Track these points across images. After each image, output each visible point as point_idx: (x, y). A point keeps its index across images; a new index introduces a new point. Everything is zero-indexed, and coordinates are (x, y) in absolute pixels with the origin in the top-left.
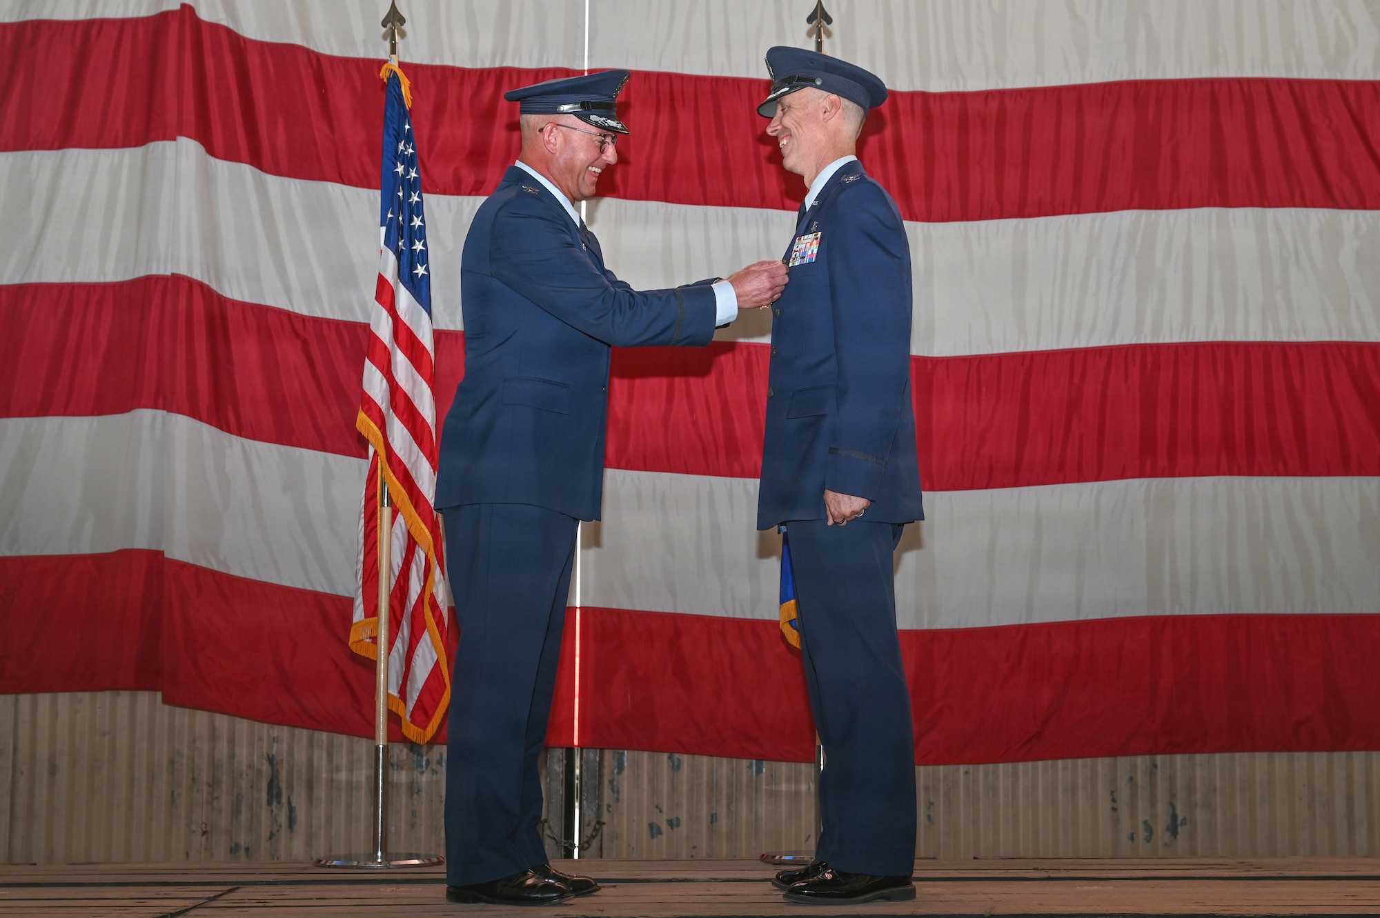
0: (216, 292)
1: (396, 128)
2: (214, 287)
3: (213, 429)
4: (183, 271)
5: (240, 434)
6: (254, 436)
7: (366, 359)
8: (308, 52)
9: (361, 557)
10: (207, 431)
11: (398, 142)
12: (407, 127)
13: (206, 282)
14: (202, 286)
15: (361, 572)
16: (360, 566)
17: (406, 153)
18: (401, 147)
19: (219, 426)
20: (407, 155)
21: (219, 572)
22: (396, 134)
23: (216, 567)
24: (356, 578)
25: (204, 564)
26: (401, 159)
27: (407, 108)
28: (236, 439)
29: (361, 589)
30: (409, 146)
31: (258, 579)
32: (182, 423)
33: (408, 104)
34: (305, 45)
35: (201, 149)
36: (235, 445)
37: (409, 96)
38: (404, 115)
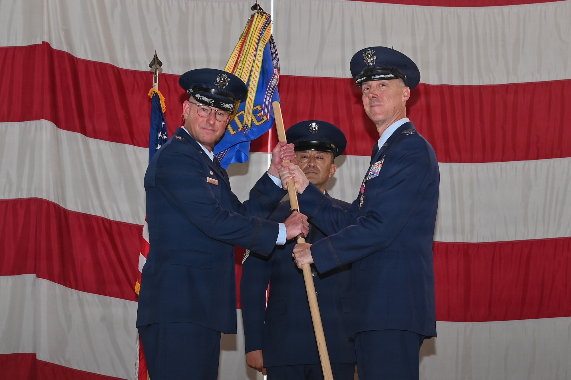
0: (63, 207)
1: (157, 124)
2: (61, 205)
3: (62, 286)
4: (44, 196)
5: (77, 289)
6: (85, 289)
7: (141, 254)
8: (113, 67)
9: (138, 361)
10: (58, 288)
11: (158, 132)
12: (163, 123)
13: (57, 202)
14: (54, 205)
15: (138, 369)
16: (138, 366)
17: (162, 138)
18: (160, 135)
19: (65, 285)
20: (163, 139)
21: (66, 367)
22: (157, 127)
23: (64, 364)
24: (135, 373)
25: (57, 363)
26: (159, 142)
27: (163, 112)
28: (74, 292)
29: (138, 379)
30: (164, 134)
31: (87, 371)
32: (44, 283)
33: (164, 110)
34: (112, 64)
35: (54, 126)
36: (73, 294)
37: (164, 106)
38: (161, 116)
